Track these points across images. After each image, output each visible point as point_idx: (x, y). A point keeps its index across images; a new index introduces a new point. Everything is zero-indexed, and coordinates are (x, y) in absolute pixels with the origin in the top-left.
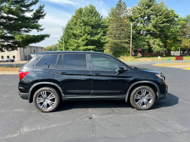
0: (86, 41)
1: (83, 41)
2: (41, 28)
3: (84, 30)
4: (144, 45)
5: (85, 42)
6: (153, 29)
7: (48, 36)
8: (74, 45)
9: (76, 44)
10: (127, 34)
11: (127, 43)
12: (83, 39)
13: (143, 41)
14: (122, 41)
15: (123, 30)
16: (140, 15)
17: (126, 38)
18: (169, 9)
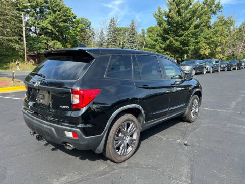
4: (40, 48)
6: (50, 27)
10: (15, 29)
11: (17, 43)
13: (38, 42)
14: (7, 38)
15: (7, 21)
16: (29, 4)
17: (14, 34)
18: (67, 6)
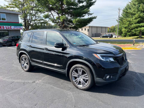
0: (139, 19)
1: (136, 19)
2: (90, 13)
3: (138, 9)
5: (137, 19)
7: (95, 18)
8: (126, 23)
9: (128, 23)
12: (136, 18)
